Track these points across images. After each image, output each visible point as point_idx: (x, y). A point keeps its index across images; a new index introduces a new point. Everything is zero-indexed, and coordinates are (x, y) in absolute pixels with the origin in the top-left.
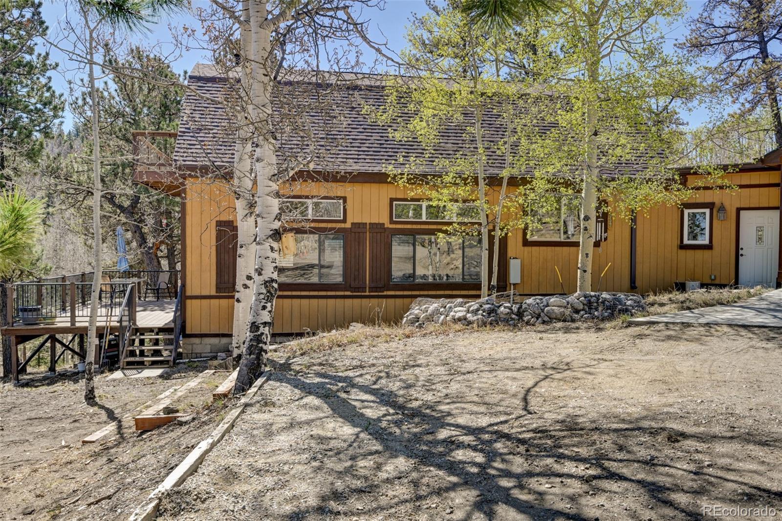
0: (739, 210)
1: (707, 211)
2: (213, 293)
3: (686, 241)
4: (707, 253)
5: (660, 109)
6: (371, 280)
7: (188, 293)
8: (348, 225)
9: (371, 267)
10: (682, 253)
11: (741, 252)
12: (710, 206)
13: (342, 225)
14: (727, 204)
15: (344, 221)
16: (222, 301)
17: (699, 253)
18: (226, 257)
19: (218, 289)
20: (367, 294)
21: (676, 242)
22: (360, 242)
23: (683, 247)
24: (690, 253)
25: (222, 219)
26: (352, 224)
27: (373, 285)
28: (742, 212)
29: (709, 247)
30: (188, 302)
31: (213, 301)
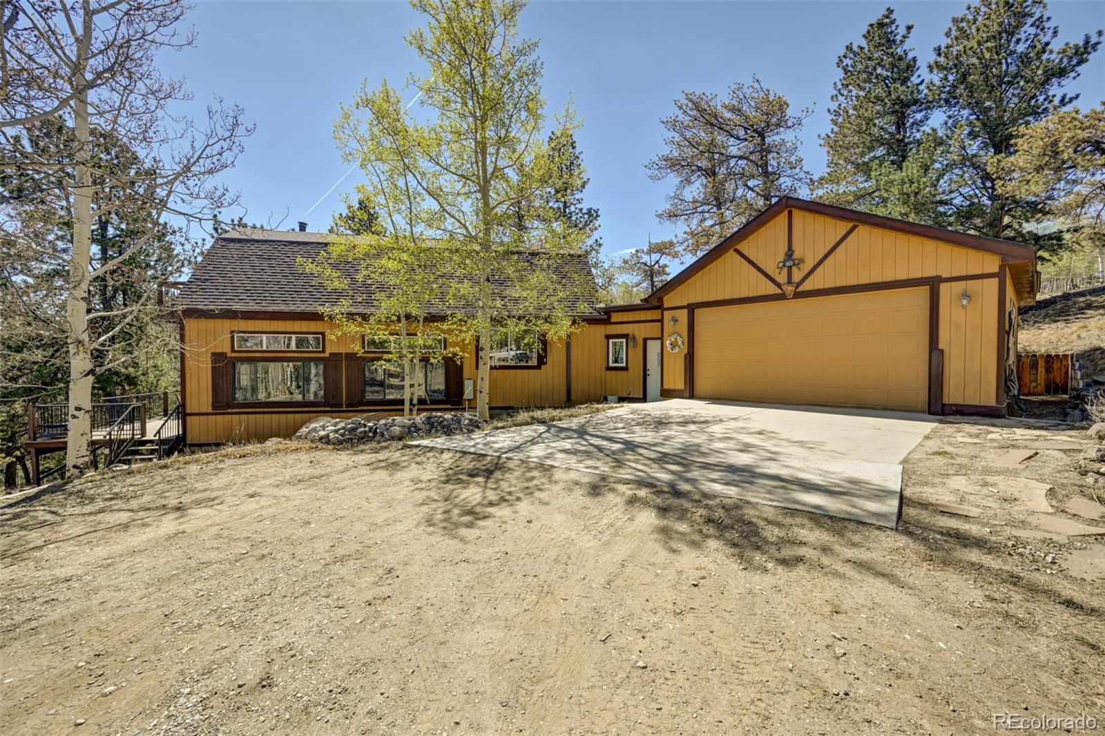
0: (645, 340)
1: (624, 340)
2: (210, 410)
3: (611, 364)
4: (624, 373)
5: (653, 263)
6: (347, 398)
7: (188, 411)
8: (327, 355)
9: (347, 388)
10: (608, 373)
11: (648, 372)
12: (626, 336)
13: (322, 355)
14: (637, 335)
15: (323, 351)
16: (217, 417)
17: (619, 373)
18: (221, 381)
19: (214, 407)
20: (344, 409)
21: (604, 365)
22: (337, 368)
23: (609, 369)
24: (613, 373)
25: (217, 351)
26: (330, 354)
27: (348, 402)
28: (648, 341)
29: (626, 369)
30: (188, 418)
31: (210, 417)
